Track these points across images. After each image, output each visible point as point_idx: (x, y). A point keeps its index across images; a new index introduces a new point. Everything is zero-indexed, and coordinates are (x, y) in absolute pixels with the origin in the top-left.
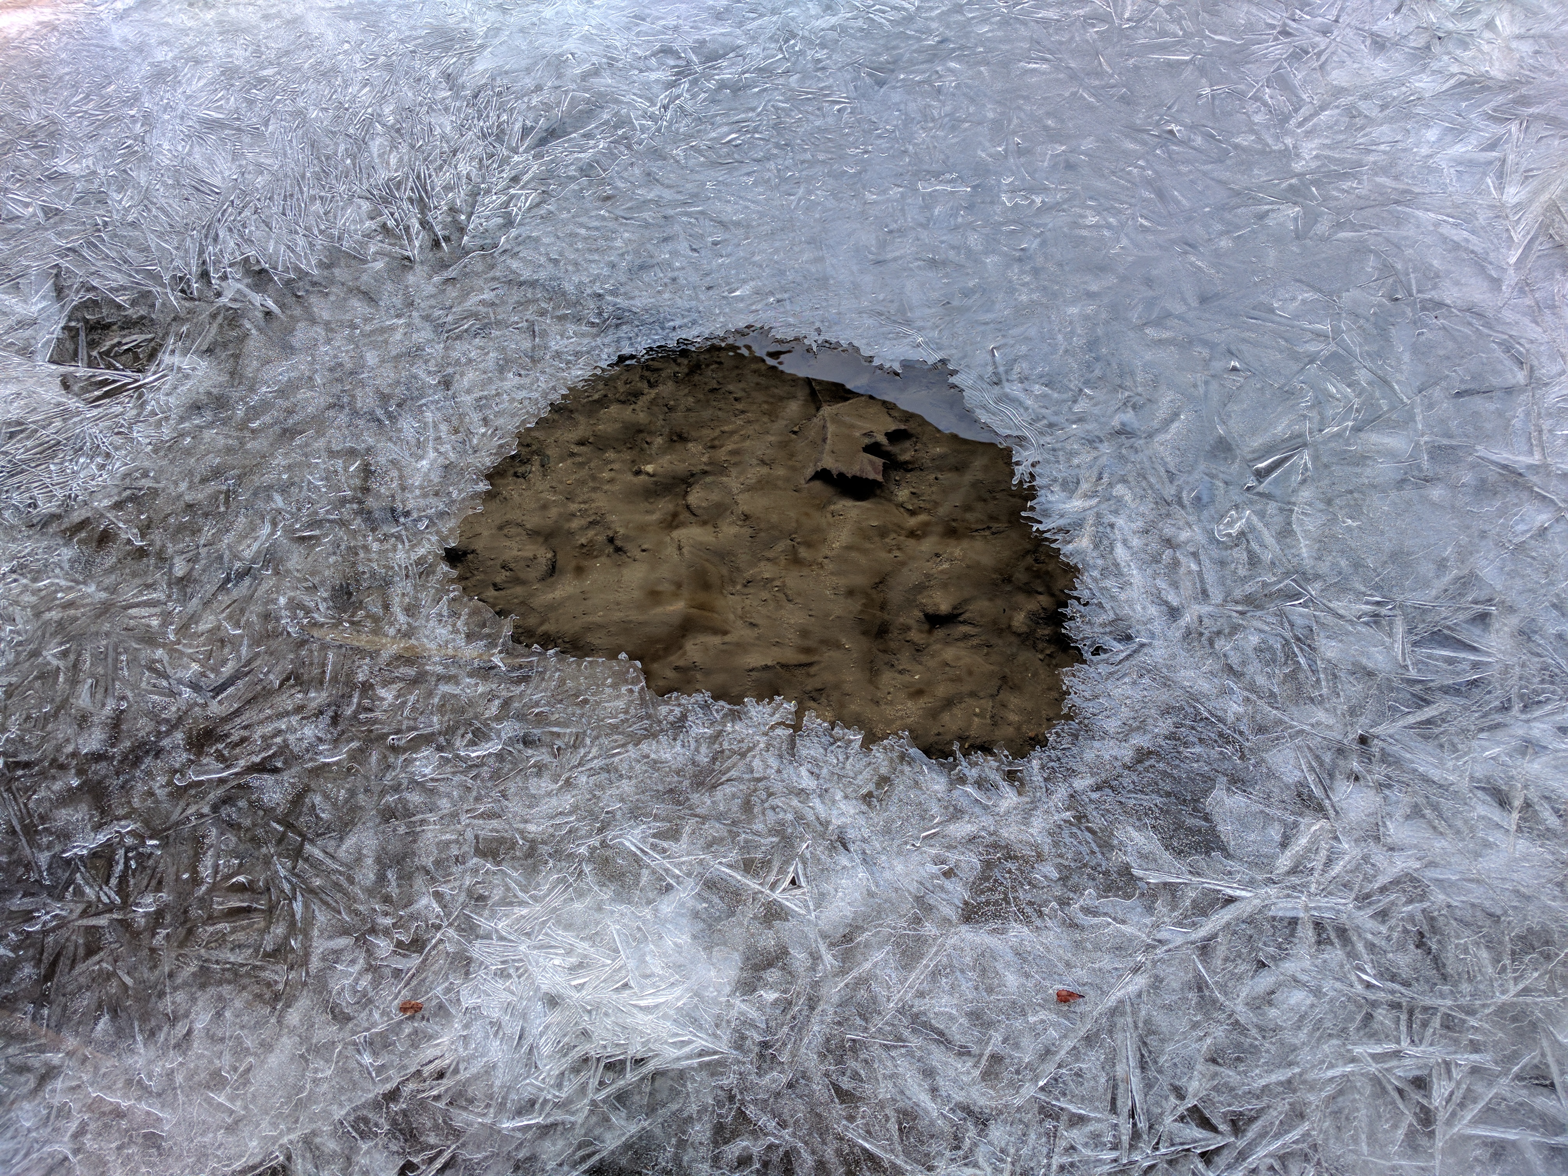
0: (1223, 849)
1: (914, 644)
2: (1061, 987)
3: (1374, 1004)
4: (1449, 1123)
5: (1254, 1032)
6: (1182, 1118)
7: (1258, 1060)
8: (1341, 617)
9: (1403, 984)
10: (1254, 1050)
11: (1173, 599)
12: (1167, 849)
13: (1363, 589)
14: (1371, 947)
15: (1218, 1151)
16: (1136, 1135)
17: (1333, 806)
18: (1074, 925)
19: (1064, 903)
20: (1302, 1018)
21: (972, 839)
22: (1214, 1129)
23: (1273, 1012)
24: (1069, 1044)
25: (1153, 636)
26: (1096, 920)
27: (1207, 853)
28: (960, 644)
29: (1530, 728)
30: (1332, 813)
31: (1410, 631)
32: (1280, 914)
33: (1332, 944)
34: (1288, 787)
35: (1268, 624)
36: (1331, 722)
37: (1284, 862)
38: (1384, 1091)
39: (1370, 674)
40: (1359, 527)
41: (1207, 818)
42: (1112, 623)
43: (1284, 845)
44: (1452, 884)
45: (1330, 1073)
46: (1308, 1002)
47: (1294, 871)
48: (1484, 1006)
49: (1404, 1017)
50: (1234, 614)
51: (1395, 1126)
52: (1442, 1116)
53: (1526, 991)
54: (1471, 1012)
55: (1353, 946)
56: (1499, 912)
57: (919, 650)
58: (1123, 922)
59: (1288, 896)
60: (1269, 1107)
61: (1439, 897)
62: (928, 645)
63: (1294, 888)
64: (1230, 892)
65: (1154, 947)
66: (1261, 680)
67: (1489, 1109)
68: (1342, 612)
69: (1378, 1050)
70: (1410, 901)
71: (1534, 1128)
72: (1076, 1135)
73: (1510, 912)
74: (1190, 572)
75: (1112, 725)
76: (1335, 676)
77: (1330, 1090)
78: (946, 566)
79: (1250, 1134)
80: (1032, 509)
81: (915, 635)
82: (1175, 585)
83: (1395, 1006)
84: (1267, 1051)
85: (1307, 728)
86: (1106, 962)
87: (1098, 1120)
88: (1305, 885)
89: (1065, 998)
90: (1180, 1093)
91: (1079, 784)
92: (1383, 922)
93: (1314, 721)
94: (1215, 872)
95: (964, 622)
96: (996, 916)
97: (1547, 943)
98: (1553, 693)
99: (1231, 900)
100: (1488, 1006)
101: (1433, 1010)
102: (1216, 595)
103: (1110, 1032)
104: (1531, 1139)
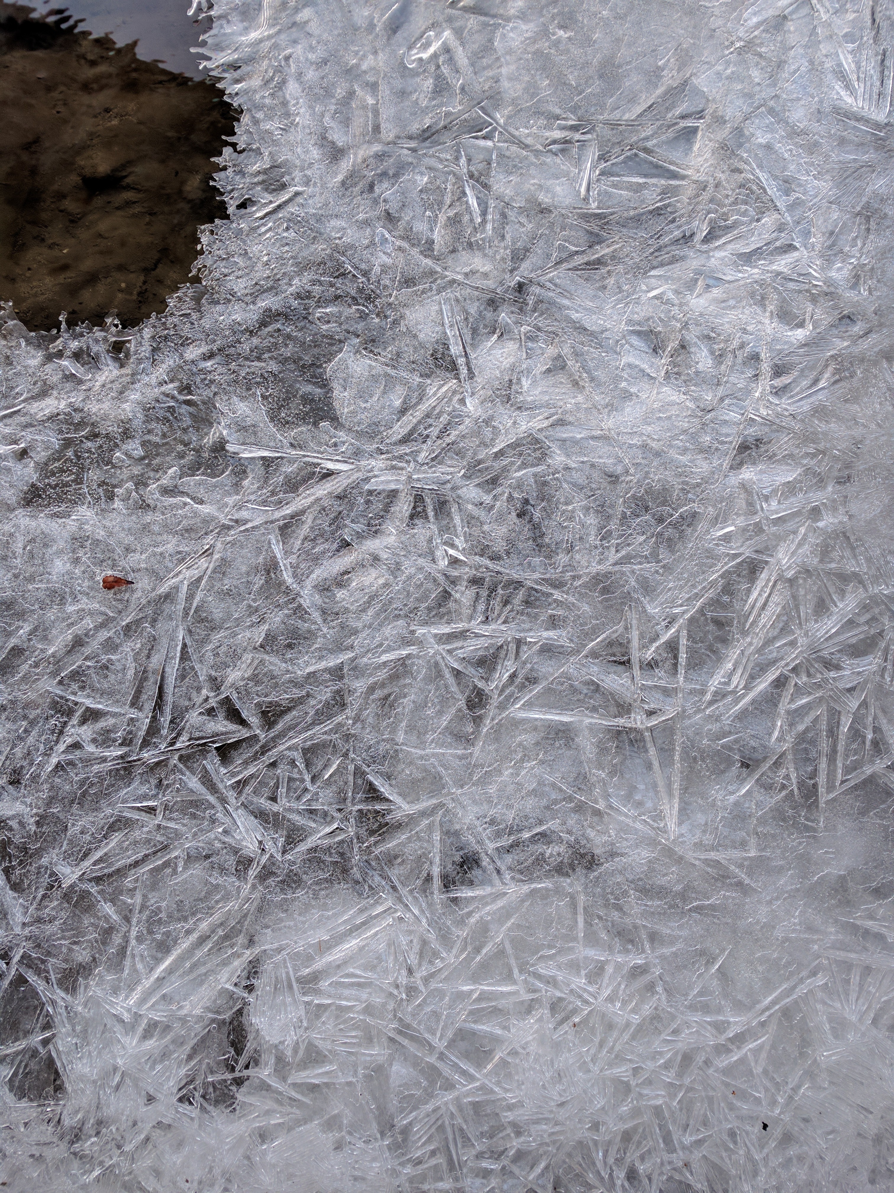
0: (334, 419)
1: (69, 214)
2: (110, 573)
3: (454, 582)
4: (502, 707)
5: (316, 615)
6: (210, 712)
7: (310, 646)
8: (526, 147)
9: (492, 559)
10: (310, 636)
11: (339, 137)
12: (272, 420)
13: (558, 111)
14: (470, 520)
15: (237, 745)
16: (153, 730)
17: (468, 364)
18: (144, 506)
19: (141, 483)
20: (372, 598)
21: (52, 418)
22: (243, 722)
23: (340, 594)
24: (104, 635)
25: (307, 182)
26: (173, 500)
27: (315, 424)
28: (120, 213)
29: (709, 258)
30: (464, 371)
31: (602, 158)
32: (381, 487)
33: (427, 518)
34: (422, 345)
35: (441, 160)
36: (487, 268)
37: (400, 430)
38: (439, 675)
39: (544, 211)
40: (569, 38)
41: (325, 385)
42: (265, 172)
43: (403, 411)
44: (576, 442)
45: (384, 658)
46: (381, 581)
47: (405, 440)
48: (574, 578)
49: (484, 593)
50: (406, 152)
51: (440, 713)
52: (495, 700)
53: (627, 559)
54: (558, 585)
55: (452, 519)
56: (619, 469)
57: (74, 221)
58: (201, 502)
59: (393, 467)
60: (308, 695)
61: (558, 458)
62: (84, 215)
63: (401, 458)
64: (330, 465)
65: (229, 528)
66: (420, 227)
67: (550, 688)
68: (529, 141)
69: (446, 629)
70: (524, 466)
71: (594, 709)
72: (86, 732)
73: (632, 471)
74: (365, 107)
75: (240, 286)
76: (504, 215)
77: (382, 675)
78: (115, 122)
79: (279, 726)
80: (204, 44)
81: (69, 205)
82: (346, 122)
83: (475, 581)
84: (325, 637)
85: (459, 277)
86: (171, 544)
87: (114, 715)
88: (415, 454)
89: (111, 584)
90: (216, 684)
91: (192, 353)
92: (489, 492)
93: (467, 269)
94: (320, 444)
95: (128, 188)
96: (60, 500)
97: (664, 503)
98: (745, 214)
99: (329, 474)
100: (579, 577)
101: (519, 584)
102: (389, 132)
103: (154, 620)
104: (588, 721)
